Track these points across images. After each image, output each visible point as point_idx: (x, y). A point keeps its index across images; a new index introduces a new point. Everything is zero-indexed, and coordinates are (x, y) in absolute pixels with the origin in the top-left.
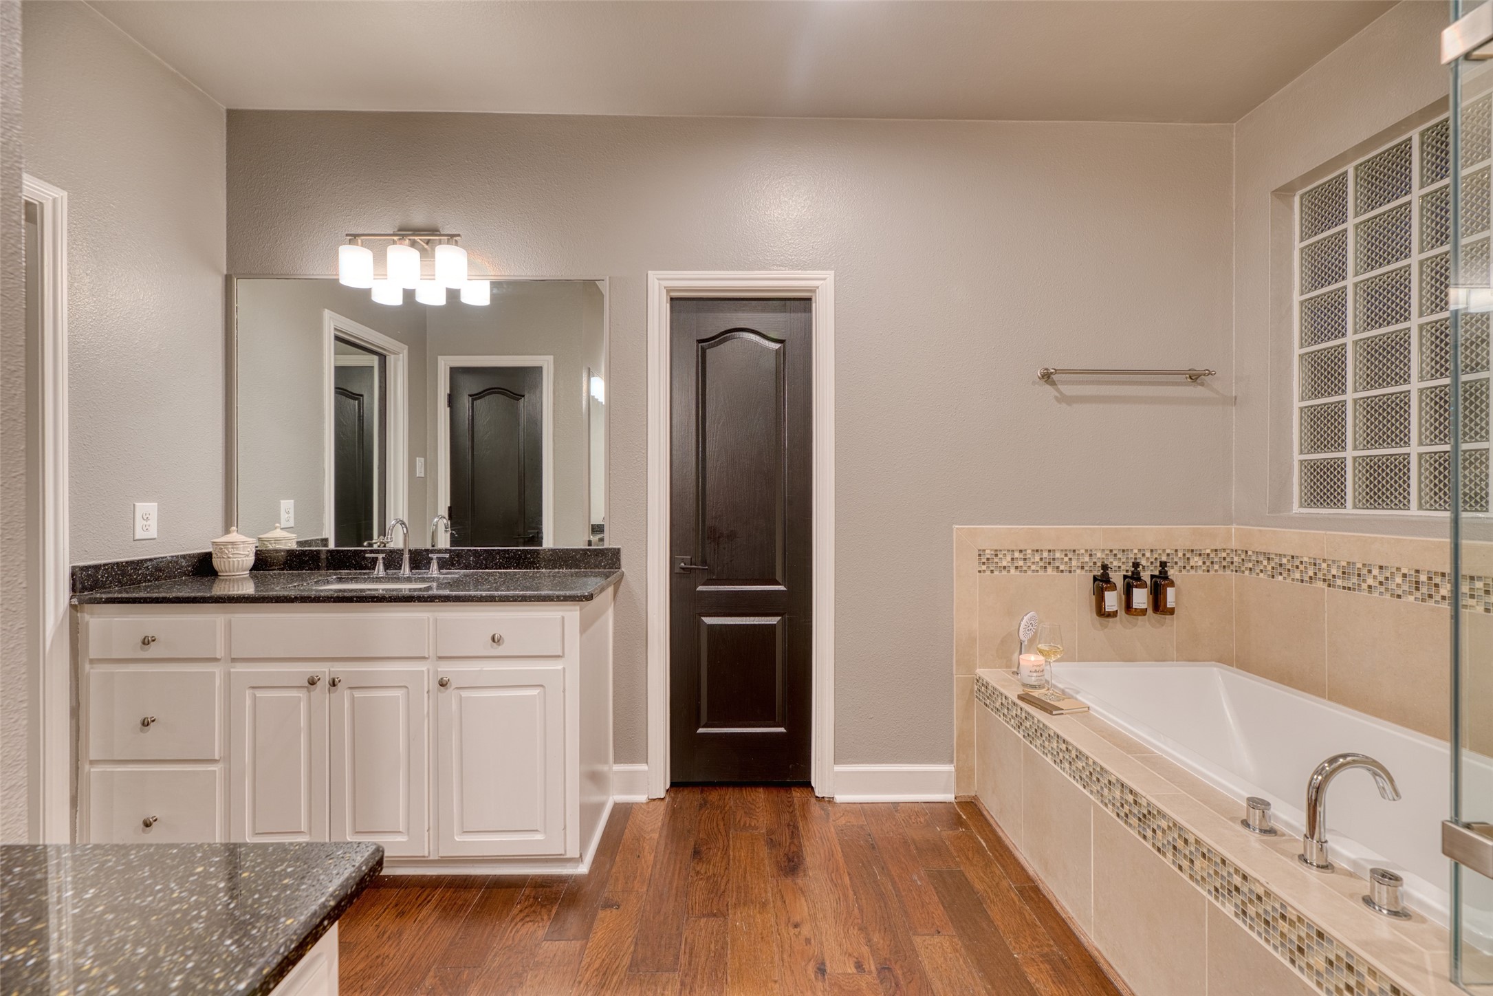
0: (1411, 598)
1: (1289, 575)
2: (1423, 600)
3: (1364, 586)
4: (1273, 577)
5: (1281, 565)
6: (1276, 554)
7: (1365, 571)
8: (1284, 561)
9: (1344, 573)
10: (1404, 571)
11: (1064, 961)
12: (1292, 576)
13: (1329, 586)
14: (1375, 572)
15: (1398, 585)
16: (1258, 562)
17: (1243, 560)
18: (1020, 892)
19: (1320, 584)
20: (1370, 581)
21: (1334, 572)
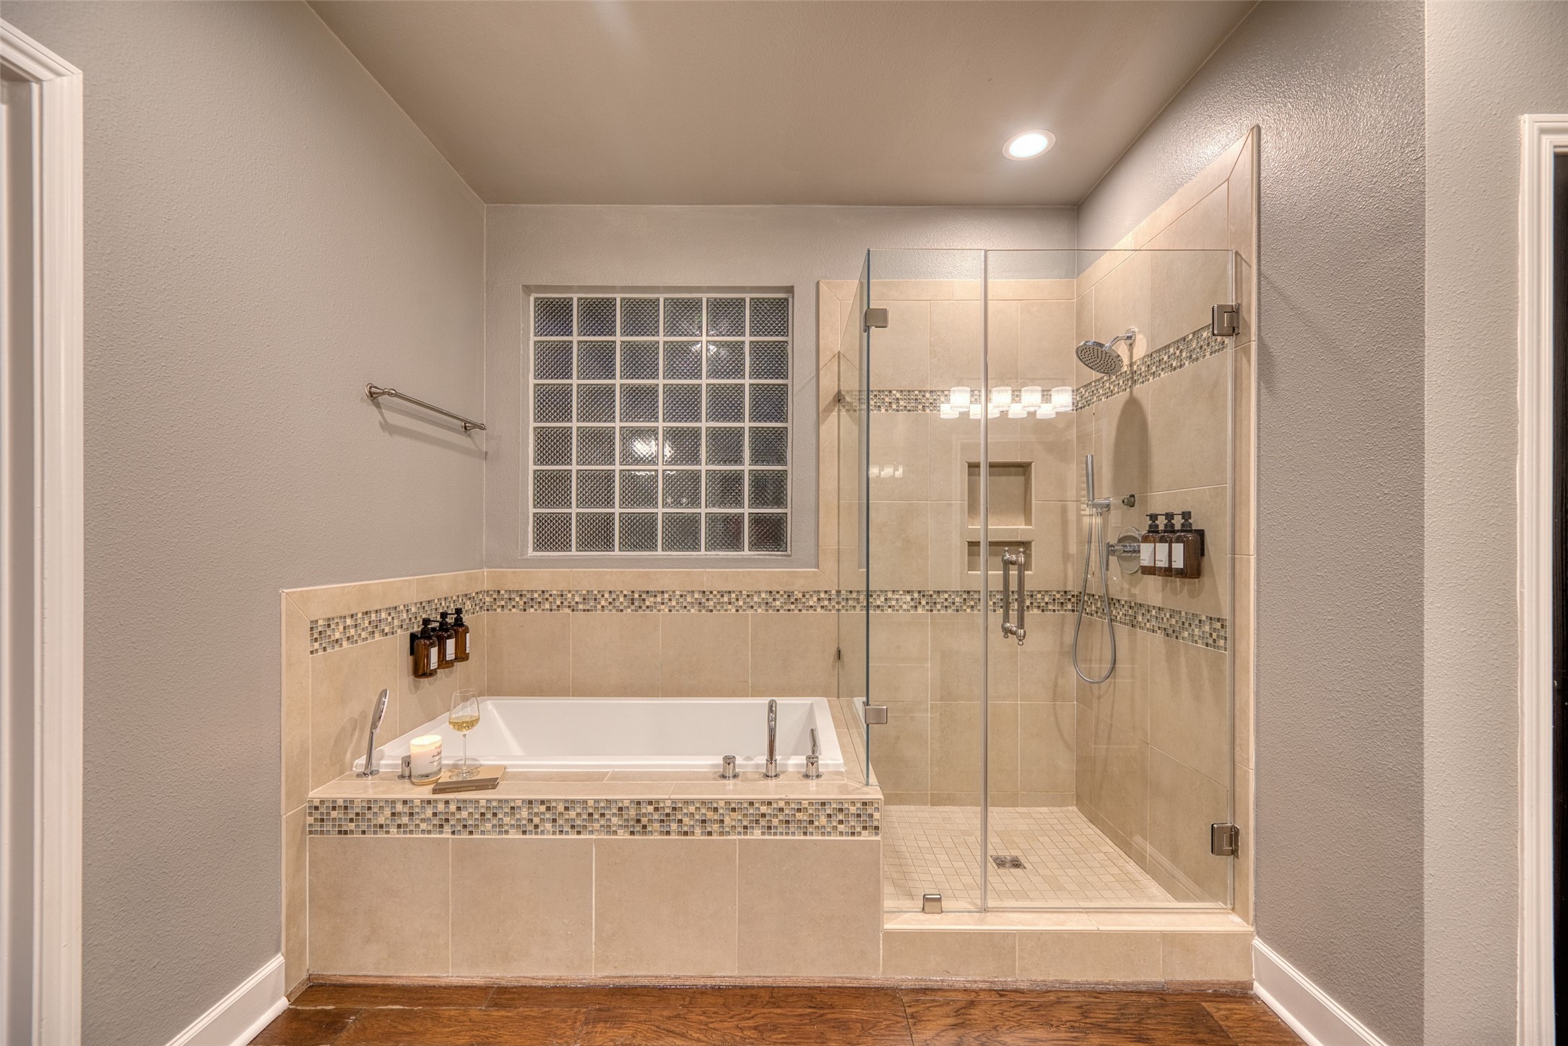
0: (629, 610)
1: (540, 607)
2: (636, 611)
3: (599, 607)
4: (525, 610)
5: (532, 599)
6: (528, 591)
7: (599, 596)
8: (536, 595)
9: (584, 599)
10: (625, 592)
11: (600, 1010)
12: (542, 607)
13: (573, 610)
14: (607, 595)
15: (622, 603)
16: (510, 599)
17: (495, 599)
18: (496, 1005)
19: (567, 611)
20: (603, 603)
21: (577, 599)
